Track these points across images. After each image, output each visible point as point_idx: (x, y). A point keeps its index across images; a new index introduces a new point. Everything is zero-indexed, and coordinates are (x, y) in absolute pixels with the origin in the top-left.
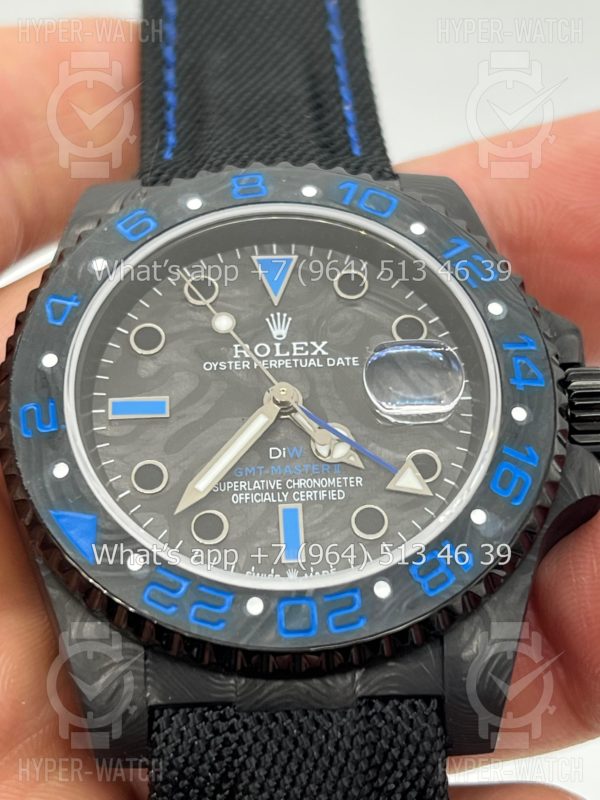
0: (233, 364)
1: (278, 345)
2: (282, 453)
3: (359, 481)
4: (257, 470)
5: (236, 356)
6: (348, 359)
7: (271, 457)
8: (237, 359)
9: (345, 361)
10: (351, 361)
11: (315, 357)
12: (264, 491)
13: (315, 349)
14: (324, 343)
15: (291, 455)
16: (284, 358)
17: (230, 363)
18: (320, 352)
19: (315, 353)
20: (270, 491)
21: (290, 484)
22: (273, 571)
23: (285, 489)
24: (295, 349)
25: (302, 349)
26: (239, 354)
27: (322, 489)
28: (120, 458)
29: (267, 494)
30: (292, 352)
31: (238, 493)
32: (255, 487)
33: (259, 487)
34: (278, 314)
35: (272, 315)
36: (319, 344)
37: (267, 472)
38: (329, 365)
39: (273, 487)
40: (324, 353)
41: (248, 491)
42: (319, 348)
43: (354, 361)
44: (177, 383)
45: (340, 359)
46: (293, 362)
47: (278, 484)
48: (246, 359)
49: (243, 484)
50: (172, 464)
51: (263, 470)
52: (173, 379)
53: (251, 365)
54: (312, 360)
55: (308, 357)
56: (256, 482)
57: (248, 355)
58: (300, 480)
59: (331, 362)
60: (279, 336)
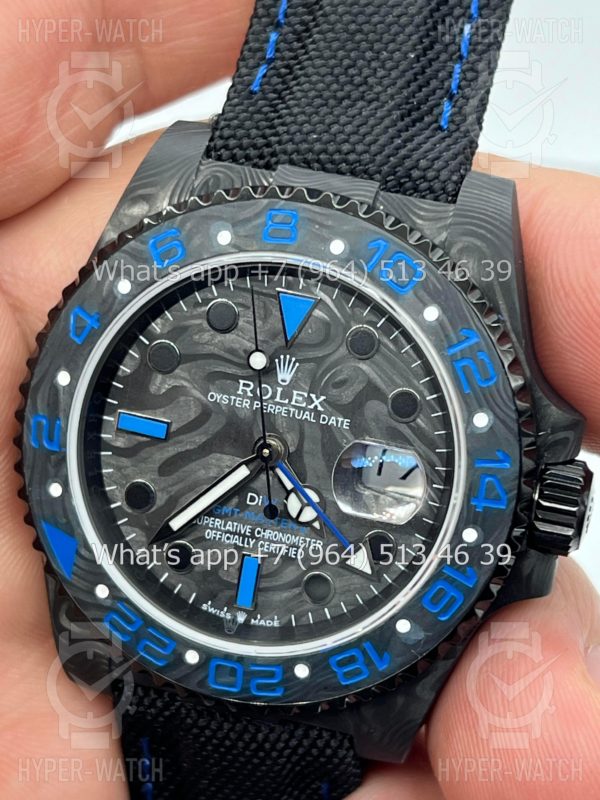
0: (235, 400)
1: (280, 390)
2: (258, 501)
3: (320, 545)
4: (233, 512)
5: (240, 392)
6: (340, 419)
7: (248, 502)
8: (239, 396)
9: (337, 422)
10: (342, 422)
11: (311, 411)
12: (235, 534)
13: (313, 402)
14: (323, 398)
16: (282, 405)
17: (233, 398)
18: (316, 407)
19: (312, 407)
20: (240, 534)
21: (259, 533)
22: (226, 609)
23: (253, 536)
24: (295, 397)
25: (301, 399)
26: (243, 390)
27: (285, 544)
28: (118, 468)
29: (237, 537)
30: (290, 401)
31: (212, 529)
32: (227, 528)
33: (231, 529)
34: (288, 357)
35: (282, 357)
36: (317, 398)
37: (241, 515)
38: (321, 422)
39: (243, 532)
40: (320, 408)
41: (220, 530)
42: (317, 402)
43: (345, 423)
44: (181, 407)
45: (333, 418)
46: (289, 411)
47: (248, 530)
48: (248, 397)
49: (218, 522)
50: (162, 486)
51: (238, 513)
52: (178, 402)
53: (251, 405)
54: (307, 413)
55: (305, 409)
56: (230, 523)
57: (250, 394)
58: (268, 531)
59: (324, 419)
60: (283, 381)
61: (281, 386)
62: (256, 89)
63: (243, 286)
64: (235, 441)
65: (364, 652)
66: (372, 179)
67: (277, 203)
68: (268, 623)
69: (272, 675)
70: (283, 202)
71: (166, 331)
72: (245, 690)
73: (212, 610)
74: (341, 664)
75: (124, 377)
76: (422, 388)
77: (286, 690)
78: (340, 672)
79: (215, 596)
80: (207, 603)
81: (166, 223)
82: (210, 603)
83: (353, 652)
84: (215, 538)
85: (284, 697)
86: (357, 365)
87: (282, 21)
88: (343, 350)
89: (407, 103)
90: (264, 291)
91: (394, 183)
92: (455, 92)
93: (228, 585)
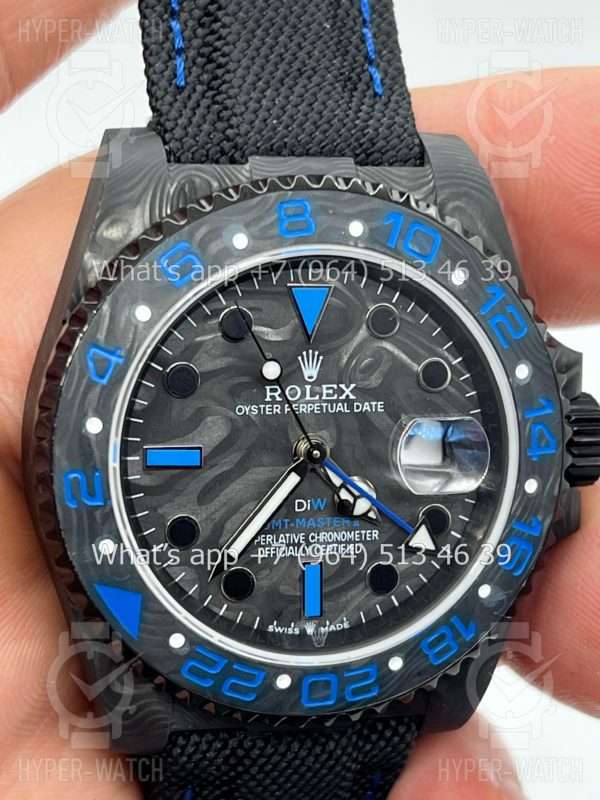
0: (264, 408)
1: (308, 387)
2: (307, 505)
3: (376, 534)
4: (283, 524)
5: (268, 399)
6: (374, 403)
7: (297, 510)
8: (268, 403)
9: (371, 406)
10: (376, 406)
11: (343, 401)
12: (288, 545)
13: (344, 392)
14: (353, 386)
15: (316, 507)
16: (313, 402)
17: (262, 406)
18: (347, 396)
19: (343, 397)
21: (313, 538)
23: (307, 543)
24: (325, 392)
25: (331, 391)
26: (271, 397)
27: (341, 542)
28: (154, 509)
29: (291, 548)
30: (321, 395)
31: (264, 547)
32: (280, 541)
33: (284, 541)
34: (310, 351)
35: (304, 353)
36: (347, 387)
37: (292, 525)
38: (356, 411)
39: (296, 541)
40: (352, 397)
41: (273, 545)
42: (347, 392)
43: (380, 406)
44: (210, 428)
45: (367, 404)
46: (321, 407)
47: (302, 538)
48: (278, 403)
49: (269, 538)
50: (204, 516)
51: (288, 523)
52: (206, 423)
53: (282, 410)
54: (340, 404)
55: (337, 401)
56: (282, 535)
57: (278, 399)
58: (322, 534)
59: (358, 407)
60: (310, 377)
61: (309, 383)
62: (183, 83)
63: (250, 289)
64: (272, 450)
65: (452, 627)
66: (343, 155)
67: (285, 195)
68: (338, 627)
69: (366, 676)
70: (290, 193)
71: (177, 354)
72: (341, 699)
73: (279, 630)
74: (432, 645)
75: (143, 410)
76: (446, 354)
77: (381, 687)
78: (431, 654)
79: (280, 614)
80: (272, 624)
81: (172, 237)
82: (275, 623)
83: (443, 630)
84: (269, 555)
85: (380, 694)
86: (380, 345)
87: (177, 8)
88: (363, 332)
89: (341, 74)
90: (273, 289)
91: (363, 155)
92: (373, 57)
93: (291, 600)
